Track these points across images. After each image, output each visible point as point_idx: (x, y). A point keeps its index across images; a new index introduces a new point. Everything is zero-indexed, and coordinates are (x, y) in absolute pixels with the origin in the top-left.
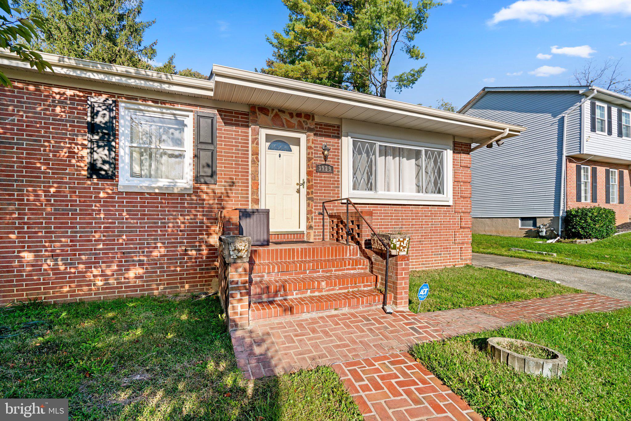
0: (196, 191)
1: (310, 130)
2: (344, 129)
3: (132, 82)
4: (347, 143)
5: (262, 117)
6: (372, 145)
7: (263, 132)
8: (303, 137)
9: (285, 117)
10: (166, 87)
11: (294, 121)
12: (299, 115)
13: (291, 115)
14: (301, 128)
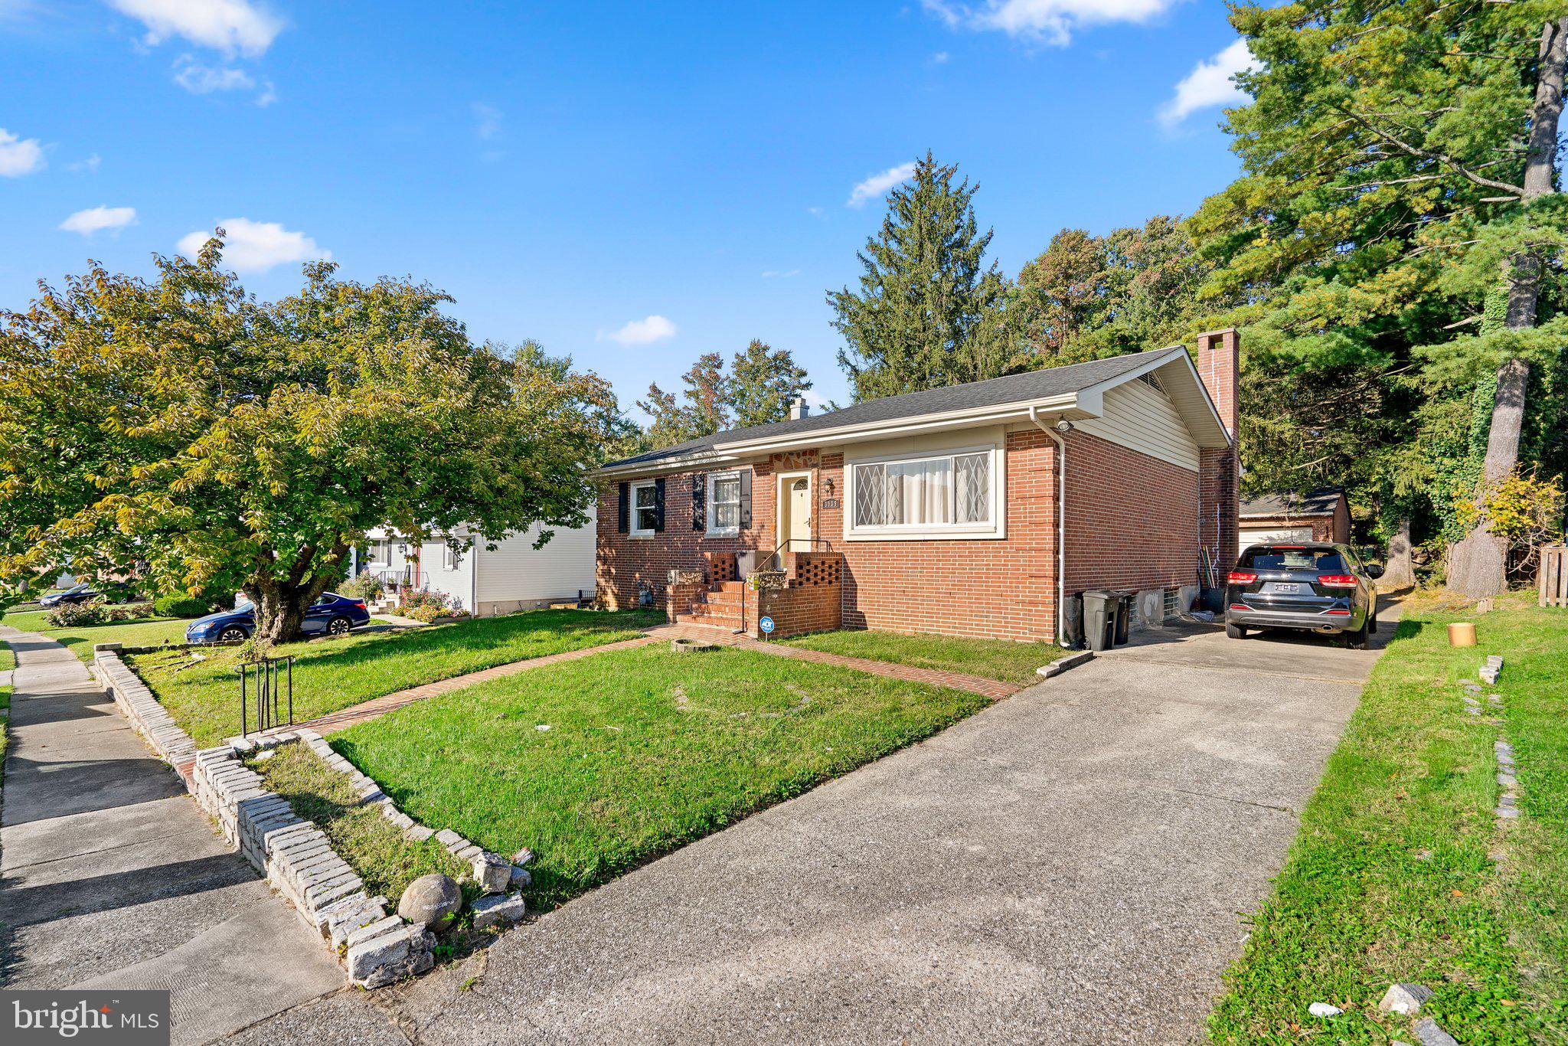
0: (741, 534)
1: (814, 466)
2: (846, 457)
3: (704, 461)
4: (848, 471)
5: (777, 464)
6: (881, 468)
7: (781, 476)
8: (808, 474)
9: (794, 458)
10: (718, 459)
11: (801, 461)
12: (805, 453)
13: (798, 456)
14: (806, 466)
